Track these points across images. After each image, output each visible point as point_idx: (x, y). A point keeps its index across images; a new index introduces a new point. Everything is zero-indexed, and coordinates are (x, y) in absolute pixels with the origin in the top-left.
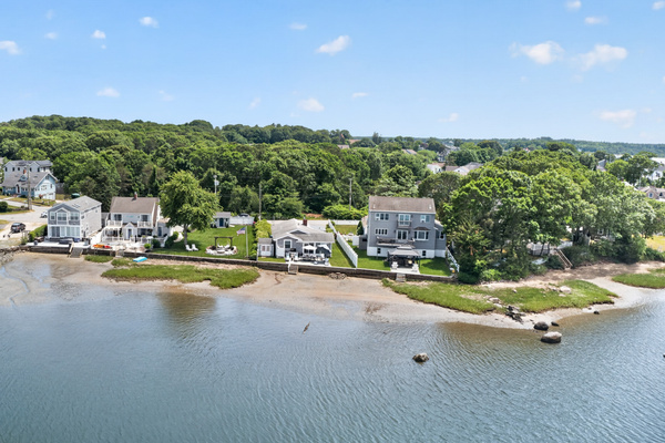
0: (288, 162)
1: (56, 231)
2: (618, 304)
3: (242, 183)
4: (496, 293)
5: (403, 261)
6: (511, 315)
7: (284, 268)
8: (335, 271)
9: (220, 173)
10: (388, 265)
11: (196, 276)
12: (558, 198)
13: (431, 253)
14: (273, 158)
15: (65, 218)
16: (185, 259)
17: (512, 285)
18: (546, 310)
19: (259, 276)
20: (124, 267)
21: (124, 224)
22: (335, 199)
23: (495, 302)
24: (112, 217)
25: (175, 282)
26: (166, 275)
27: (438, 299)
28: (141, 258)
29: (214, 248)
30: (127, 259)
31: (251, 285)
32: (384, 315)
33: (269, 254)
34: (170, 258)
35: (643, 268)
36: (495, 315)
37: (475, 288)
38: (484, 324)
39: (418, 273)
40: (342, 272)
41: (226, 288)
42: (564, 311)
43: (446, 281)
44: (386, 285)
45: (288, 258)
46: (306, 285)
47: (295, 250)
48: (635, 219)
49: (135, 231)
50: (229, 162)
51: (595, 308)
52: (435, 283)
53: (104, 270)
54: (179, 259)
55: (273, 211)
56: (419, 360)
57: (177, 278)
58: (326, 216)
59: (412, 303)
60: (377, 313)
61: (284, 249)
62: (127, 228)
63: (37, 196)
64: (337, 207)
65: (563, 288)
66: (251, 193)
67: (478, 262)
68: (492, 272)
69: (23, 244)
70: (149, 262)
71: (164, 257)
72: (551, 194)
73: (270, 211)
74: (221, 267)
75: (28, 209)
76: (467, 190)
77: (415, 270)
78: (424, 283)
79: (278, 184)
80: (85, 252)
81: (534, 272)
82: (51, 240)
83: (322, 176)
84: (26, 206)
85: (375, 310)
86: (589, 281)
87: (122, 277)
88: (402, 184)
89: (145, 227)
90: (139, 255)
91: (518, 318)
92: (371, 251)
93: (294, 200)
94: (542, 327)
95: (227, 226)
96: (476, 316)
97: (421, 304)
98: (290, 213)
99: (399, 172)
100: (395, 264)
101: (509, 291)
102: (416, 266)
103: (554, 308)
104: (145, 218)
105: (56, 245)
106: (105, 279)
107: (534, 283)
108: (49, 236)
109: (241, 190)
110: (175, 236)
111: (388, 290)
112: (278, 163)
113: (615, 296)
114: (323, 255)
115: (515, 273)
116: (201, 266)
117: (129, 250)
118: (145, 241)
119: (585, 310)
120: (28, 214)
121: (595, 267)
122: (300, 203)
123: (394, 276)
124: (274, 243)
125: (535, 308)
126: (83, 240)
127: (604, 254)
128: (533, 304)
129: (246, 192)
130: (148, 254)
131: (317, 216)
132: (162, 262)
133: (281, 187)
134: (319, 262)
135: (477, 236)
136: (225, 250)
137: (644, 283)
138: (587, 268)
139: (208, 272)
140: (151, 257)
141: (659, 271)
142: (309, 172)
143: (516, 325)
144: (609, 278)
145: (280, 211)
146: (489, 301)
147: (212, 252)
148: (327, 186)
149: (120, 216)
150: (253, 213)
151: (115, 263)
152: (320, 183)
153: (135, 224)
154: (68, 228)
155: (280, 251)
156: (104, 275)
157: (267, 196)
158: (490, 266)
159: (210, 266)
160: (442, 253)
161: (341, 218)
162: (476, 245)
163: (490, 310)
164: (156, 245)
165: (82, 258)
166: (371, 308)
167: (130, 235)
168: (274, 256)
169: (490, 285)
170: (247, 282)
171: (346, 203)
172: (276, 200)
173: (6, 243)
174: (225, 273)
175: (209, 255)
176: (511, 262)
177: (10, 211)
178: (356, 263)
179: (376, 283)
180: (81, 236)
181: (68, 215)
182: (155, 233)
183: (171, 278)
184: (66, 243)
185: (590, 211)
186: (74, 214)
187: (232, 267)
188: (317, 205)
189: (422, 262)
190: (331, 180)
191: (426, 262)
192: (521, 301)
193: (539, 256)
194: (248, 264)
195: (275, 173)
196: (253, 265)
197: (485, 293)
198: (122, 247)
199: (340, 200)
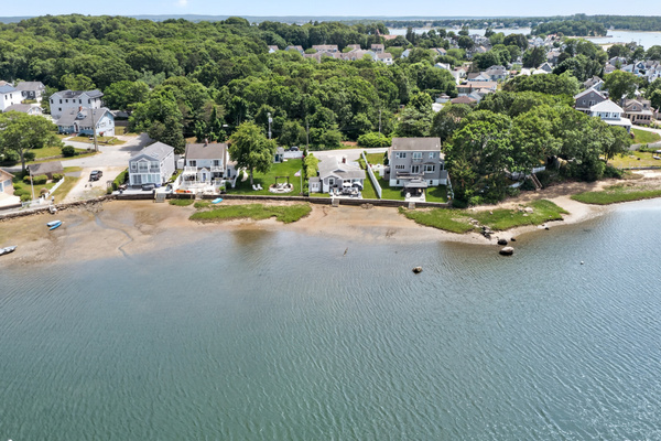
0: (329, 95)
1: (138, 178)
2: (568, 220)
3: (292, 118)
4: (477, 216)
5: (414, 192)
6: (483, 234)
7: (328, 202)
8: (365, 202)
9: (272, 109)
10: (403, 195)
11: (265, 213)
12: (531, 137)
13: (436, 182)
14: (316, 92)
15: (146, 168)
16: (253, 198)
17: (490, 208)
18: (510, 228)
19: (311, 210)
20: (205, 209)
21: (199, 169)
22: (368, 128)
23: (476, 223)
24: (188, 163)
25: (249, 220)
26: (242, 213)
27: (435, 223)
28: (218, 200)
29: (275, 186)
30: (207, 201)
31: (306, 219)
32: (398, 238)
33: (317, 190)
34: (241, 198)
35: (600, 186)
36: (473, 234)
37: (464, 211)
38: (464, 241)
39: (424, 201)
40: (370, 202)
41: (289, 222)
42: (524, 227)
43: (443, 207)
44: (401, 212)
45: (332, 193)
46: (345, 215)
47: (336, 186)
48: (593, 147)
49: (209, 175)
50: (278, 97)
51: (547, 225)
52: (436, 209)
53: (189, 214)
54: (248, 198)
55: (318, 143)
56: (416, 271)
57: (251, 216)
58: (361, 145)
59: (417, 226)
60: (393, 236)
61: (328, 186)
62: (201, 172)
63: (98, 134)
64: (370, 136)
65: (527, 209)
66: (299, 127)
67: (467, 192)
68: (477, 198)
69: (109, 193)
70: (226, 203)
71: (237, 198)
72: (526, 133)
73: (315, 143)
74: (282, 203)
75: (94, 151)
76: (464, 133)
77: (422, 199)
78: (428, 209)
79: (321, 118)
80: (168, 197)
81: (511, 195)
82: (134, 187)
83: (357, 107)
84: (93, 147)
85: (392, 234)
86: (552, 200)
87: (206, 219)
88: (422, 112)
89: (218, 171)
90: (215, 197)
91: (487, 236)
92: (393, 182)
93: (335, 132)
94: (502, 243)
95: (282, 161)
96: (460, 235)
97: (424, 227)
98: (332, 144)
99: (420, 99)
100: (408, 195)
101: (487, 213)
102: (423, 195)
103: (517, 226)
104: (217, 163)
105: (140, 192)
106: (193, 222)
107: (508, 205)
108: (132, 183)
109: (290, 124)
110: (241, 176)
111: (402, 216)
112: (320, 96)
113: (567, 213)
114: (357, 189)
115: (494, 198)
116: (268, 204)
117: (206, 193)
118: (218, 183)
119: (540, 227)
120: (97, 157)
121: (561, 187)
122: (340, 135)
123: (407, 204)
124: (321, 181)
125: (503, 227)
126: (163, 185)
127: (570, 174)
128: (503, 223)
129: (295, 126)
130: (223, 194)
131: (353, 144)
132: (236, 202)
133: (324, 120)
134: (354, 196)
135: (468, 171)
136: (284, 188)
137: (595, 200)
138: (554, 188)
139: (273, 209)
140: (226, 198)
141: (612, 188)
142: (347, 103)
143: (486, 241)
144: (569, 196)
145: (323, 142)
146: (471, 222)
147: (274, 190)
148: (361, 117)
149: (194, 162)
150: (301, 146)
151: (197, 206)
152: (355, 114)
153: (209, 169)
154: (149, 176)
155: (326, 188)
156: (191, 219)
157: (313, 129)
158: (475, 194)
159: (274, 204)
160: (444, 182)
161: (372, 146)
162: (466, 178)
163: (470, 230)
164: (228, 186)
165: (167, 202)
166: (390, 233)
167: (204, 177)
168: (321, 192)
169: (474, 209)
170: (302, 217)
171: (377, 130)
172: (320, 134)
173: (91, 193)
174: (287, 209)
175: (273, 194)
176: (491, 190)
177: (77, 154)
178: (380, 195)
179: (394, 210)
180: (161, 182)
181: (149, 164)
182: (225, 175)
183: (246, 217)
184: (150, 189)
185: (557, 144)
186: (154, 163)
187: (291, 203)
188: (353, 133)
189: (429, 190)
190: (364, 109)
191: (432, 190)
192: (493, 222)
193: (516, 181)
194: (302, 200)
195: (319, 107)
196: (307, 200)
197: (469, 215)
198: (200, 190)
199: (373, 127)
